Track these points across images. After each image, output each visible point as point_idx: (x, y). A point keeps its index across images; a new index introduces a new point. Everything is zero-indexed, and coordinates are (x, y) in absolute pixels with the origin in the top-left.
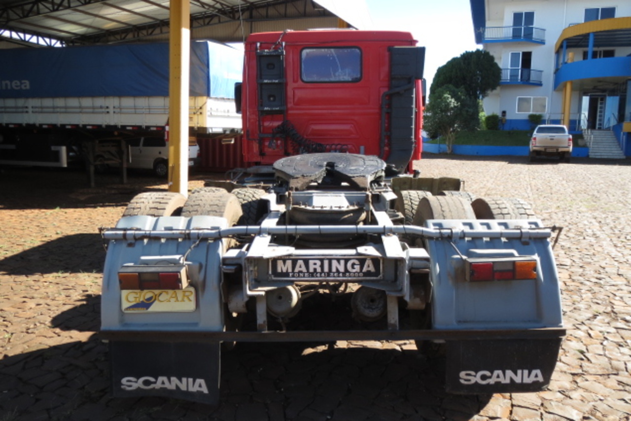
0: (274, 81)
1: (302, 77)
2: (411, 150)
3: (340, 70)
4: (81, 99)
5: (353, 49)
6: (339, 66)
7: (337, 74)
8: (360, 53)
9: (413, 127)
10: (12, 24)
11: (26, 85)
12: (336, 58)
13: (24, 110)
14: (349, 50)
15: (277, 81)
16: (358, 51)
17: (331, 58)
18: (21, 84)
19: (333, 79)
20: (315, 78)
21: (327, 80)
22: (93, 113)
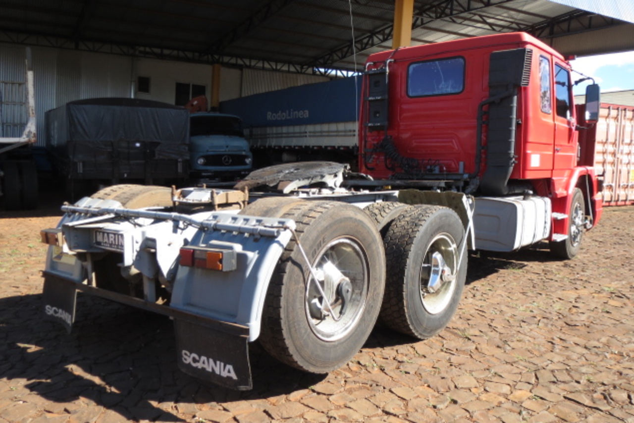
0: (377, 98)
1: (409, 92)
2: (508, 166)
3: (443, 83)
4: (338, 124)
5: (457, 59)
6: (442, 77)
7: (440, 87)
8: (463, 63)
9: (513, 140)
10: (335, 64)
11: (306, 114)
12: (440, 71)
13: (303, 135)
14: (453, 61)
15: (379, 98)
16: (461, 60)
17: (435, 71)
18: (304, 113)
19: (436, 92)
20: (420, 93)
21: (430, 93)
22: (345, 136)
